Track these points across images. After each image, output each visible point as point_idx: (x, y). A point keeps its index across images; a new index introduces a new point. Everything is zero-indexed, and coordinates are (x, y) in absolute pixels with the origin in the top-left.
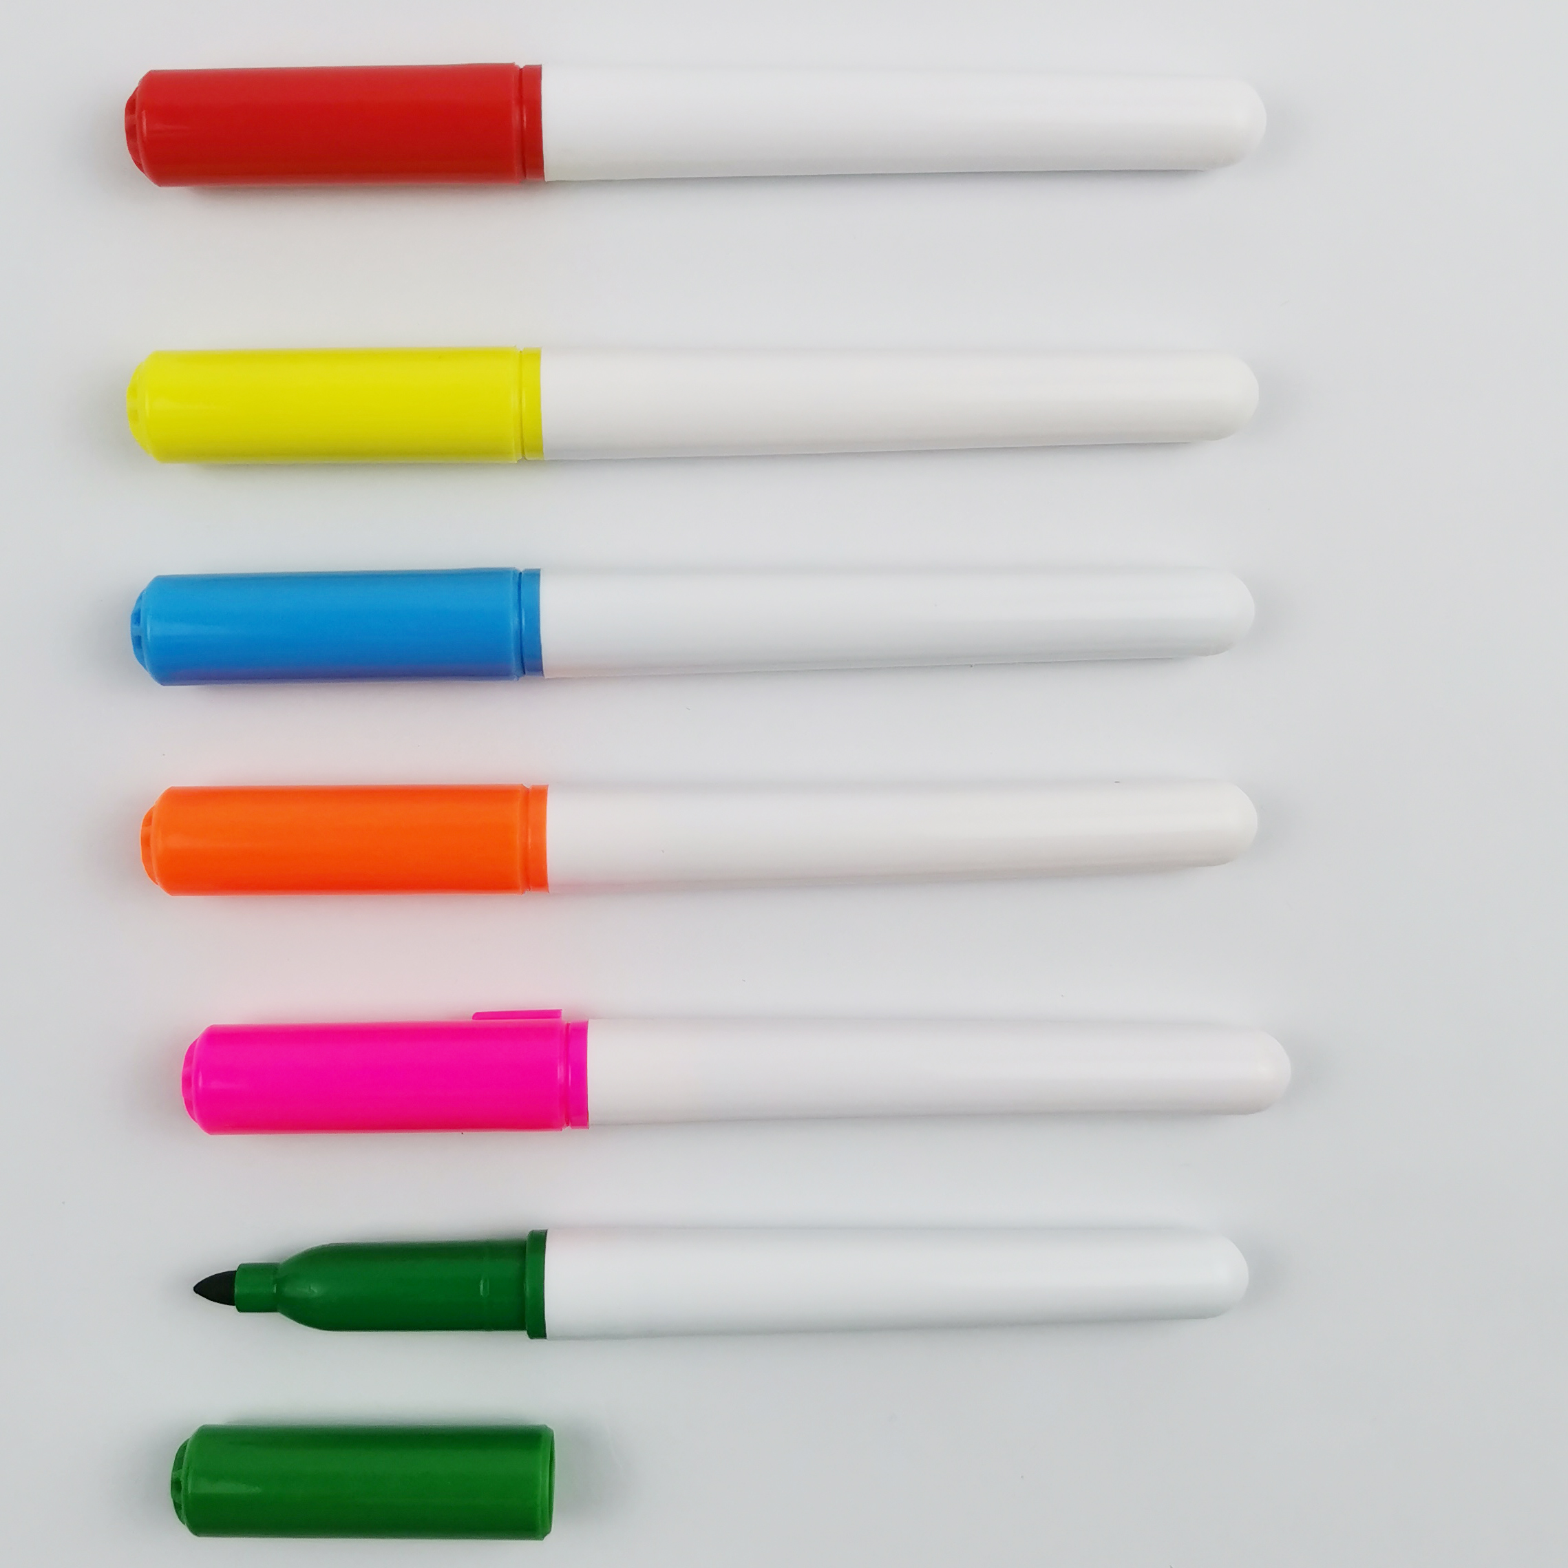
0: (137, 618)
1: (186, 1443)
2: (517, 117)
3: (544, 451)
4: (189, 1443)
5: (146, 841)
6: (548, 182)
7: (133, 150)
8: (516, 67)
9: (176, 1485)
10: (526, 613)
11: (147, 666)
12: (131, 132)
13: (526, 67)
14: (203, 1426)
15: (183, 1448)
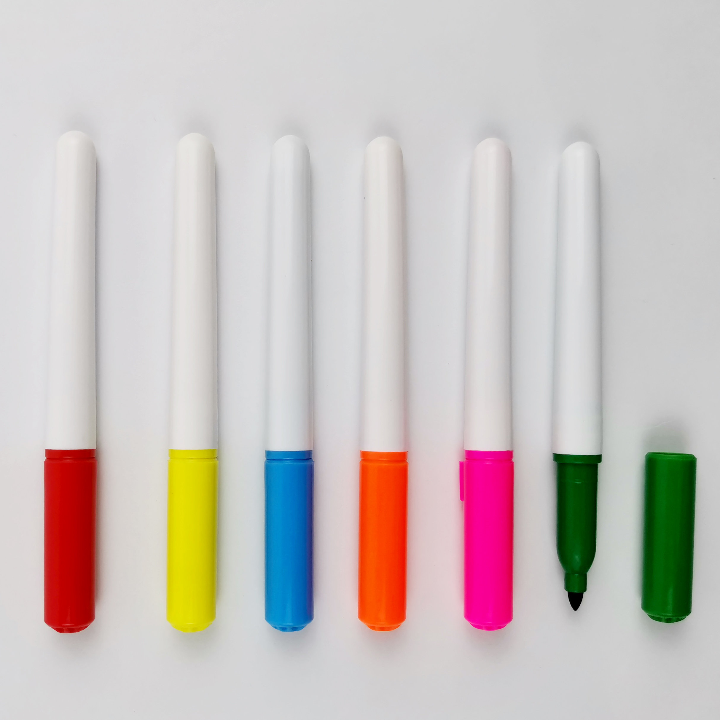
0: (284, 629)
1: (649, 615)
2: (68, 460)
3: (214, 449)
4: (649, 614)
5: (382, 629)
6: (96, 448)
7: (79, 630)
8: (46, 460)
9: (668, 621)
10: (284, 457)
11: (305, 625)
12: (71, 631)
13: (46, 456)
14: (642, 608)
15: (652, 617)
